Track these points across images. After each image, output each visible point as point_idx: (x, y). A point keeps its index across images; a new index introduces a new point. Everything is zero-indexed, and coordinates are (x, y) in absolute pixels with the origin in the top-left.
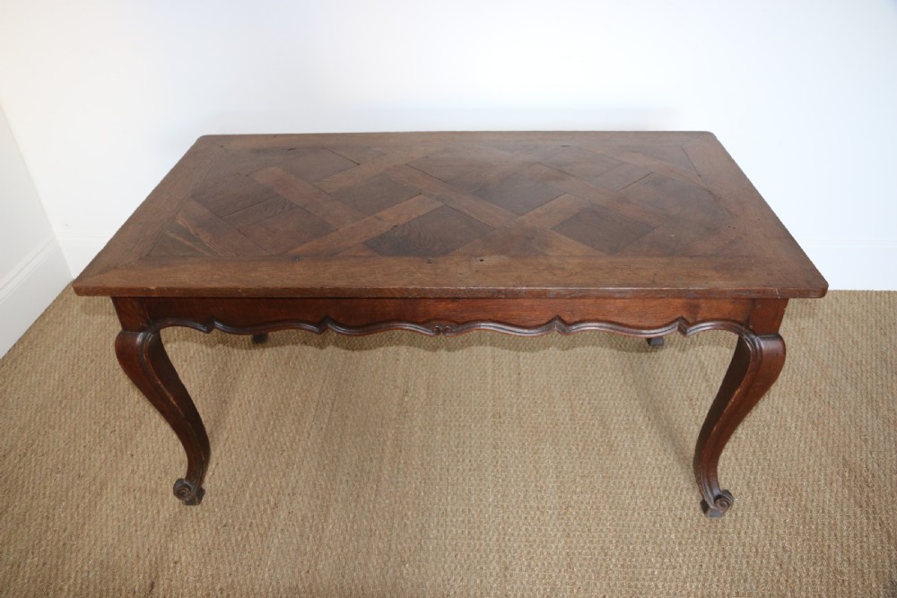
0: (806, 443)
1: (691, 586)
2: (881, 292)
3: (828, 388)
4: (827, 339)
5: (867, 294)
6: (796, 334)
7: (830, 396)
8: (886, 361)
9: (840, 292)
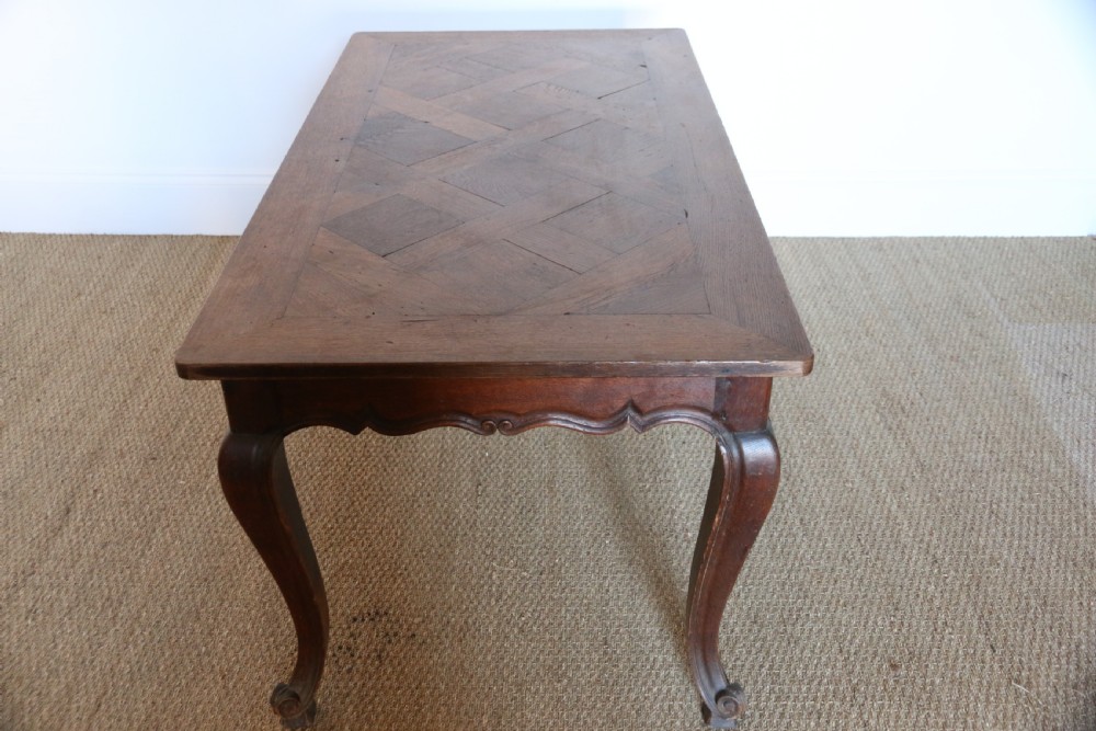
0: (844, 376)
1: (684, 496)
2: (975, 238)
3: (883, 328)
4: (897, 283)
5: (957, 241)
6: (859, 280)
7: (884, 335)
8: (959, 303)
9: (925, 238)
